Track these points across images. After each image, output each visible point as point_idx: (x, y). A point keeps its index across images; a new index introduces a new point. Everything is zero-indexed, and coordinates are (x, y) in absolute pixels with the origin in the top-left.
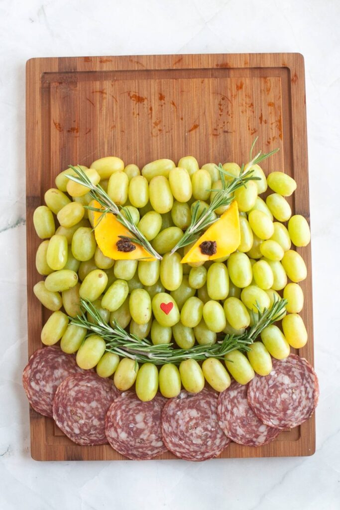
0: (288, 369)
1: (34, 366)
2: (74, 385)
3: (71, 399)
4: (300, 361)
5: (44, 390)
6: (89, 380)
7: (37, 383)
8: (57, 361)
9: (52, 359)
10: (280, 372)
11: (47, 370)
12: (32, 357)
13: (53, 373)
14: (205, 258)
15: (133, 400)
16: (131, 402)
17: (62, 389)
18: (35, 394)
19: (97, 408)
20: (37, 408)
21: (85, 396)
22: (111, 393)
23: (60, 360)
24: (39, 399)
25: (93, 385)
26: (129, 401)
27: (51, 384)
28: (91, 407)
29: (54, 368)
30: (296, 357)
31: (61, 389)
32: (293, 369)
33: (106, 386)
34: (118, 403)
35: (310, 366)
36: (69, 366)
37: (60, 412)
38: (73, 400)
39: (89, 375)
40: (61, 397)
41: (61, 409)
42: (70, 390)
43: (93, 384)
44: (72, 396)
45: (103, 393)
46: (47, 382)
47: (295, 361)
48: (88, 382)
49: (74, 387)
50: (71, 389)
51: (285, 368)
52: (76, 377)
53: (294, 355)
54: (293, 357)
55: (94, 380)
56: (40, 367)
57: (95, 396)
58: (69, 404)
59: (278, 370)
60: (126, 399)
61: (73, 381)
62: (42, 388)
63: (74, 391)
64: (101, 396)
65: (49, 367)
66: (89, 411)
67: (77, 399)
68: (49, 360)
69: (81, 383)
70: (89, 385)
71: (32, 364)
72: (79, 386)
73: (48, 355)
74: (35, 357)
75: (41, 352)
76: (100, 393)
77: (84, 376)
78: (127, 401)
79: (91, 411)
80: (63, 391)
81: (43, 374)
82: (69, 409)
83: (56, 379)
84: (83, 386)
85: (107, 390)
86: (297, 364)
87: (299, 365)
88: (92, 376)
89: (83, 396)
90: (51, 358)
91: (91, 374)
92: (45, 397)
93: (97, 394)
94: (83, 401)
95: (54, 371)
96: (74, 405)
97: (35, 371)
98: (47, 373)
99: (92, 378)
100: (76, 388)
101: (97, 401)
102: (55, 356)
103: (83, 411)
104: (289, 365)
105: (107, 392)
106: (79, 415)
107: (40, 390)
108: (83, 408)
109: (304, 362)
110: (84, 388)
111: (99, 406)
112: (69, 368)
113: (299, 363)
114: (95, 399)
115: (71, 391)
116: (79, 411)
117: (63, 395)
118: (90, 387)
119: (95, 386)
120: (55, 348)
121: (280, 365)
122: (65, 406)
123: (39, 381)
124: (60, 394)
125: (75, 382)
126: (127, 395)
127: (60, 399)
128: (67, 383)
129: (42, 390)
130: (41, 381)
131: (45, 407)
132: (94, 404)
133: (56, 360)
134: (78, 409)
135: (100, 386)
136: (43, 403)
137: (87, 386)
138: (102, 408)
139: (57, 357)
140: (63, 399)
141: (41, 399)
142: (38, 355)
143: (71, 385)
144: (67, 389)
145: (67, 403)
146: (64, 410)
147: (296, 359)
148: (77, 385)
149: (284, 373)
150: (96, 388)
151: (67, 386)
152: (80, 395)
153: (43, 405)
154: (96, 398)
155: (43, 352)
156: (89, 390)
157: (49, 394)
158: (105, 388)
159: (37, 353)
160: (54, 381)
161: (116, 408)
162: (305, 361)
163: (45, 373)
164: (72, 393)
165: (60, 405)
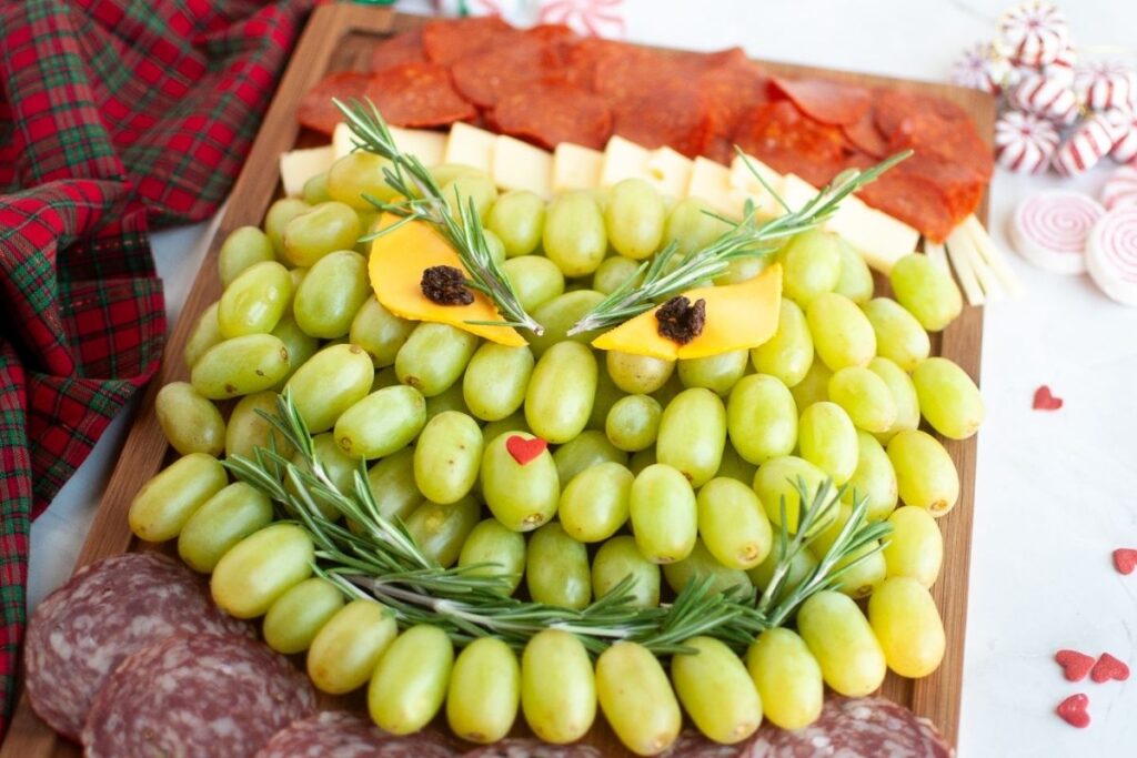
0: (870, 742)
1: (80, 593)
2: (182, 660)
3: (158, 699)
4: (915, 727)
5: (84, 662)
6: (232, 658)
7: (71, 639)
8: (156, 596)
9: (139, 588)
10: (845, 744)
11: (113, 612)
12: (84, 569)
13: (128, 623)
14: (667, 350)
15: (351, 738)
16: (344, 743)
17: (141, 665)
18: (53, 665)
19: (229, 740)
20: (43, 704)
21: (206, 699)
22: (288, 708)
23: (163, 594)
24: (59, 681)
25: (240, 674)
26: (337, 739)
27: (111, 649)
28: (212, 732)
29: (137, 609)
30: (901, 713)
31: (137, 662)
32: (889, 745)
33: (279, 686)
34: (301, 736)
35: (944, 744)
36: (185, 613)
37: (110, 726)
38: (164, 701)
39: (238, 644)
40: (128, 687)
41: (114, 719)
42: (162, 672)
43: (244, 670)
44: (164, 691)
45: (264, 701)
46: (102, 642)
47: (896, 724)
48: (227, 662)
49: (179, 666)
50: (169, 671)
51: (864, 736)
52: (195, 643)
53: (895, 705)
54: (892, 712)
55: (249, 660)
56: (96, 600)
57: (234, 702)
58: (146, 708)
59: (839, 736)
60: (332, 731)
61: (182, 651)
62: (80, 655)
63: (174, 677)
64: (255, 708)
65: (122, 607)
66: (199, 742)
67: (175, 702)
68: (131, 587)
69: (206, 661)
70: (228, 670)
71: (77, 587)
72: (196, 669)
73: (132, 575)
74: (94, 570)
75: (114, 566)
76: (252, 699)
77: (219, 644)
78: (332, 735)
79: (206, 744)
80: (141, 672)
81: (99, 618)
82: (140, 723)
83: (133, 639)
84: (207, 669)
85: (280, 697)
86: (901, 732)
87: (909, 737)
88: (245, 648)
89: (200, 695)
90: (138, 583)
91: (243, 642)
92: (78, 681)
93: (242, 699)
94: (193, 710)
95: (134, 616)
96: (161, 717)
97: (77, 606)
98: (112, 620)
99: (242, 652)
100: (185, 672)
101: (239, 718)
102: (153, 580)
103: (183, 737)
104: (878, 730)
105: (277, 703)
106: (165, 746)
107: (73, 659)
108: (184, 730)
109: (924, 731)
110: (208, 677)
111: (239, 735)
112: (182, 619)
113: (911, 732)
114: (232, 710)
115: (167, 676)
116: (171, 735)
117: (138, 683)
118: (229, 677)
119: (244, 678)
120: (160, 560)
121: (847, 726)
122: (130, 715)
123: (78, 636)
124: (128, 678)
125: (188, 655)
126: (337, 722)
127: (121, 692)
128: (163, 652)
129: (78, 659)
130: (83, 635)
131: (69, 708)
132: (224, 726)
133: (151, 591)
134: (168, 729)
135: (259, 679)
136: (68, 694)
137: (220, 674)
138: (245, 743)
139: (158, 585)
140: (134, 692)
141: (64, 682)
142: (104, 568)
143: (171, 660)
144: (157, 667)
145: (141, 704)
146: (125, 724)
147: (901, 718)
148: (189, 663)
149: (855, 750)
150: (248, 683)
151: (159, 660)
152: (189, 692)
153: (66, 699)
154: (238, 710)
155: (122, 565)
156: (222, 682)
157: (95, 673)
158: (275, 689)
159: (102, 563)
160: (124, 643)
161: (292, 746)
162: (928, 727)
163: (105, 617)
164: (168, 683)
165: (117, 707)
